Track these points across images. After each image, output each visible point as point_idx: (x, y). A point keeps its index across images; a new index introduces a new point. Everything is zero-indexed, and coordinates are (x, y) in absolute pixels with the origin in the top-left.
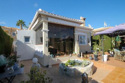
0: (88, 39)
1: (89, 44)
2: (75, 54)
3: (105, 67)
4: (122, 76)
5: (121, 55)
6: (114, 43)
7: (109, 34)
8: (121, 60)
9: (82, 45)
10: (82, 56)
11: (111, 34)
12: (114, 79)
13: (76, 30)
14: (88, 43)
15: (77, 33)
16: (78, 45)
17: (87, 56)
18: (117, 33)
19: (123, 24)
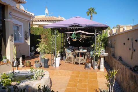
0: (26, 33)
1: (27, 41)
2: (8, 61)
3: (59, 74)
4: (81, 80)
5: (73, 56)
6: (69, 41)
7: (64, 28)
8: (72, 62)
9: (18, 43)
10: (21, 64)
11: (66, 28)
12: (75, 86)
13: (9, 12)
14: (26, 39)
15: (10, 19)
16: (13, 43)
17: (30, 63)
18: (73, 28)
19: (77, 18)
